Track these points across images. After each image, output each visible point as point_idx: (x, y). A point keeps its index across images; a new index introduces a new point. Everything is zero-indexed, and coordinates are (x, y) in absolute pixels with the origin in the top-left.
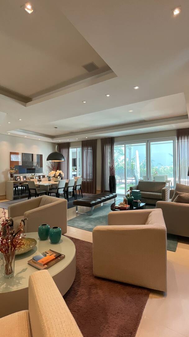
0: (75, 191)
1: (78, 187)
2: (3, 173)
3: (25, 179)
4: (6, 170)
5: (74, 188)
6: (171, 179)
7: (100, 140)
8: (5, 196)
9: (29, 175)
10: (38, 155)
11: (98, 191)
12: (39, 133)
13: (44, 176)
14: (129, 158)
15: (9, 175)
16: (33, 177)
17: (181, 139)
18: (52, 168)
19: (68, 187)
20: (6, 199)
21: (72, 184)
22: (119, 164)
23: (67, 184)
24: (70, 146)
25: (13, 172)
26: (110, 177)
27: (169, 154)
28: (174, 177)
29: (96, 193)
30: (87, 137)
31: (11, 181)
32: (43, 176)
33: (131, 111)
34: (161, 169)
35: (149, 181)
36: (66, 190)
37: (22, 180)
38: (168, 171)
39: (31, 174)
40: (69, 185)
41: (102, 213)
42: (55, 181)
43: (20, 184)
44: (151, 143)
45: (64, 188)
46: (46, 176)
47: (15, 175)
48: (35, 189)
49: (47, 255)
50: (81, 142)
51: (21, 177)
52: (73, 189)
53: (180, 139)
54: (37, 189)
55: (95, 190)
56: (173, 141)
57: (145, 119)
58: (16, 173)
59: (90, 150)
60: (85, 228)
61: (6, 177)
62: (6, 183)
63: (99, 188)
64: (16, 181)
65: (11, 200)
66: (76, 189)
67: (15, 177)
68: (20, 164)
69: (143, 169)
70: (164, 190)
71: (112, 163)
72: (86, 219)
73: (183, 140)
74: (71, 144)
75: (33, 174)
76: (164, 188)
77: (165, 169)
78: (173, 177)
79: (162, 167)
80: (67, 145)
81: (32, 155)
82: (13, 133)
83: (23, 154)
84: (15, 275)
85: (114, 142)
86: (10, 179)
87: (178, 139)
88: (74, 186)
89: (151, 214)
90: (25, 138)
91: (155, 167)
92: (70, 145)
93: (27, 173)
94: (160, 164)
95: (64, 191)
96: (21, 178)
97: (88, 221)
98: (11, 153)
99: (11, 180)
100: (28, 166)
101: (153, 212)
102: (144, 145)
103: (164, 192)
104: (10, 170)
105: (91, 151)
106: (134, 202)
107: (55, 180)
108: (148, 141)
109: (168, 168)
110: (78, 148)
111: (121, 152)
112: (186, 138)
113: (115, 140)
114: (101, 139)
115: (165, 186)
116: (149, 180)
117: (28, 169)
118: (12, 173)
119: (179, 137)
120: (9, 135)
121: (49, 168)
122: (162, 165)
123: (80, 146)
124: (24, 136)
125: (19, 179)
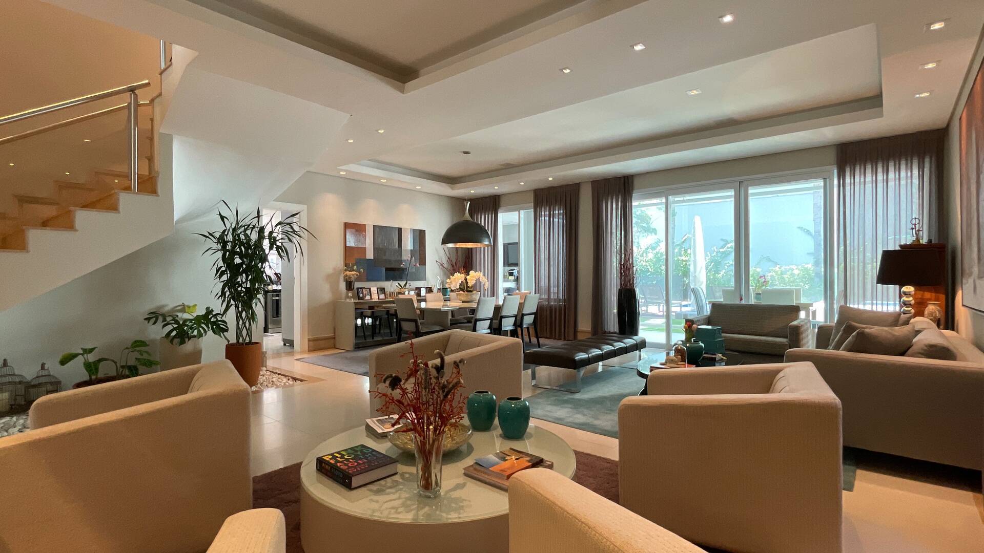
0: (519, 329)
1: (528, 320)
2: (328, 277)
3: (382, 296)
4: (334, 269)
5: (515, 320)
8: (332, 341)
9: (391, 286)
10: (414, 231)
11: (582, 332)
12: (418, 171)
13: (429, 290)
15: (343, 286)
16: (402, 291)
17: (853, 175)
18: (450, 268)
19: (502, 317)
20: (335, 347)
21: (511, 309)
23: (498, 309)
24: (499, 206)
25: (353, 275)
26: (620, 292)
27: (799, 228)
29: (575, 339)
30: (551, 176)
31: (348, 300)
32: (426, 288)
33: (695, 92)
34: (772, 276)
35: (743, 302)
36: (495, 326)
37: (375, 298)
38: (793, 282)
39: (396, 283)
40: (504, 313)
41: (607, 389)
42: (464, 302)
43: (371, 308)
44: (752, 191)
45: (491, 319)
46: (435, 290)
47: (357, 285)
48: (415, 321)
49: (508, 458)
50: (533, 194)
51: (374, 290)
52: (515, 324)
54: (419, 321)
55: (572, 330)
56: (825, 180)
57: (736, 116)
58: (359, 279)
59: (559, 219)
60: (568, 422)
61: (334, 289)
62: (334, 307)
63: (585, 325)
64: (359, 299)
65: (349, 351)
66: (521, 325)
67: (358, 289)
68: (370, 255)
69: (714, 274)
70: (797, 329)
71: (625, 250)
72: (566, 402)
73: (857, 180)
74: (502, 201)
75: (403, 283)
76: (794, 323)
77: (786, 276)
79: (777, 269)
80: (492, 204)
81: (400, 230)
82: (353, 170)
83: (377, 229)
84: (442, 494)
85: (632, 190)
86: (344, 296)
87: (842, 174)
88: (516, 316)
89: (781, 374)
90: (383, 184)
93: (387, 279)
94: (770, 260)
95: (490, 328)
96: (374, 292)
97: (570, 406)
98: (347, 226)
99: (347, 297)
100: (390, 261)
101: (787, 370)
102: (729, 197)
103: (795, 333)
104: (346, 270)
105: (561, 221)
106: (704, 358)
107: (464, 299)
108: (741, 183)
109: (796, 272)
110: (522, 212)
111: (644, 225)
112: (869, 171)
113: (637, 182)
114: (592, 182)
117: (387, 269)
118: (350, 278)
119: (846, 169)
120: (341, 177)
121: (443, 267)
122: (776, 264)
123: (530, 204)
124: (380, 178)
125: (368, 295)
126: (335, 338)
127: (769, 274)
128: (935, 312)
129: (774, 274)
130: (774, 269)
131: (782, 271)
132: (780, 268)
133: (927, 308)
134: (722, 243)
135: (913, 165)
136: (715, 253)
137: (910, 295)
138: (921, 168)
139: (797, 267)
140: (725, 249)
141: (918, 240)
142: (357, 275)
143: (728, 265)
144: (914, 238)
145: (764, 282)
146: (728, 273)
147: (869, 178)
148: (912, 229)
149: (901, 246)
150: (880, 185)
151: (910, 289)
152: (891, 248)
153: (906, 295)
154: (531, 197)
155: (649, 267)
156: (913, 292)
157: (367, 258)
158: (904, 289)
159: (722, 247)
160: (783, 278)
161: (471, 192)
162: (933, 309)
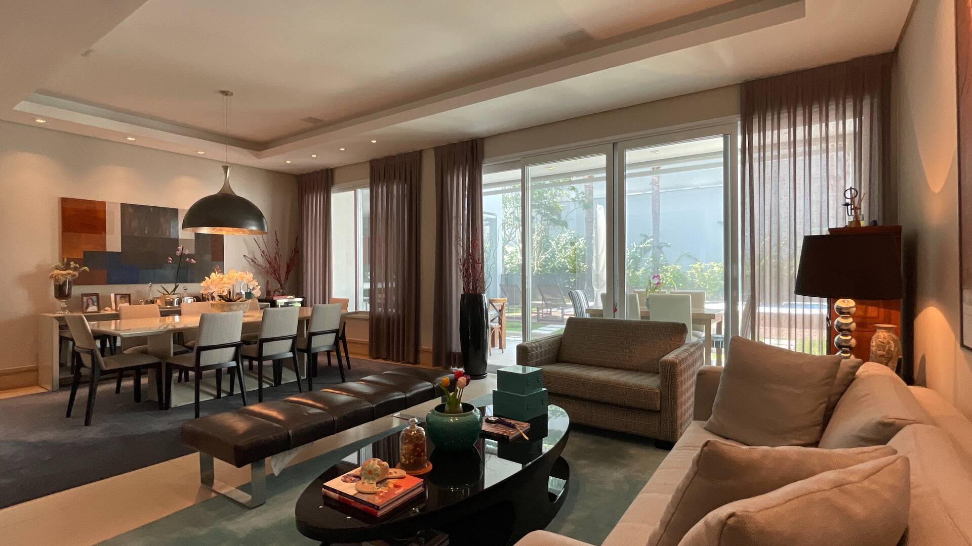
1: (323, 341)
2: (25, 279)
4: (38, 267)
5: (335, 338)
6: (716, 306)
7: (432, 153)
8: (34, 374)
11: (426, 352)
14: (587, 238)
15: (50, 290)
16: (170, 297)
17: (763, 129)
19: (312, 334)
20: (36, 383)
21: (327, 324)
22: (553, 256)
24: (333, 184)
25: (68, 275)
26: (463, 297)
28: (726, 299)
29: (416, 362)
34: (692, 274)
40: (315, 328)
47: (75, 290)
48: (91, 352)
50: (368, 166)
53: (755, 127)
55: (412, 349)
56: (726, 138)
58: (77, 282)
59: (397, 196)
61: (37, 296)
62: (34, 322)
63: (427, 343)
68: (113, 246)
69: (634, 272)
70: (672, 366)
73: (768, 135)
74: (337, 176)
75: (170, 286)
76: (670, 357)
77: (705, 274)
78: (723, 298)
79: (697, 266)
80: (321, 181)
81: (175, 212)
83: (129, 209)
85: (483, 157)
87: (747, 130)
90: (132, 145)
91: (670, 268)
92: (332, 178)
94: (689, 256)
98: (67, 203)
99: (59, 308)
103: (670, 374)
104: (58, 268)
108: (613, 144)
110: (359, 191)
111: (555, 217)
112: (784, 121)
113: (488, 148)
114: (435, 149)
115: (680, 342)
116: (617, 313)
118: (63, 279)
119: (754, 120)
120: (40, 127)
121: (255, 263)
122: (696, 260)
123: (364, 181)
124: (126, 135)
125: (93, 305)
126: (37, 370)
127: (689, 272)
128: (889, 343)
129: (694, 271)
130: (694, 266)
131: (701, 268)
132: (700, 265)
133: (876, 335)
134: (643, 238)
135: (847, 110)
136: (634, 249)
137: (849, 313)
138: (858, 114)
139: (716, 264)
140: (644, 245)
141: (857, 221)
142: (74, 276)
143: (647, 261)
144: (852, 219)
145: (658, 283)
146: (648, 270)
147: (784, 132)
148: (847, 204)
149: (830, 230)
150: (800, 159)
151: (848, 303)
152: (816, 232)
153: (841, 313)
154: (367, 170)
155: (567, 264)
156: (854, 309)
157: (107, 251)
158: (841, 303)
159: (641, 243)
160: (703, 276)
161: (288, 162)
162: (884, 338)
